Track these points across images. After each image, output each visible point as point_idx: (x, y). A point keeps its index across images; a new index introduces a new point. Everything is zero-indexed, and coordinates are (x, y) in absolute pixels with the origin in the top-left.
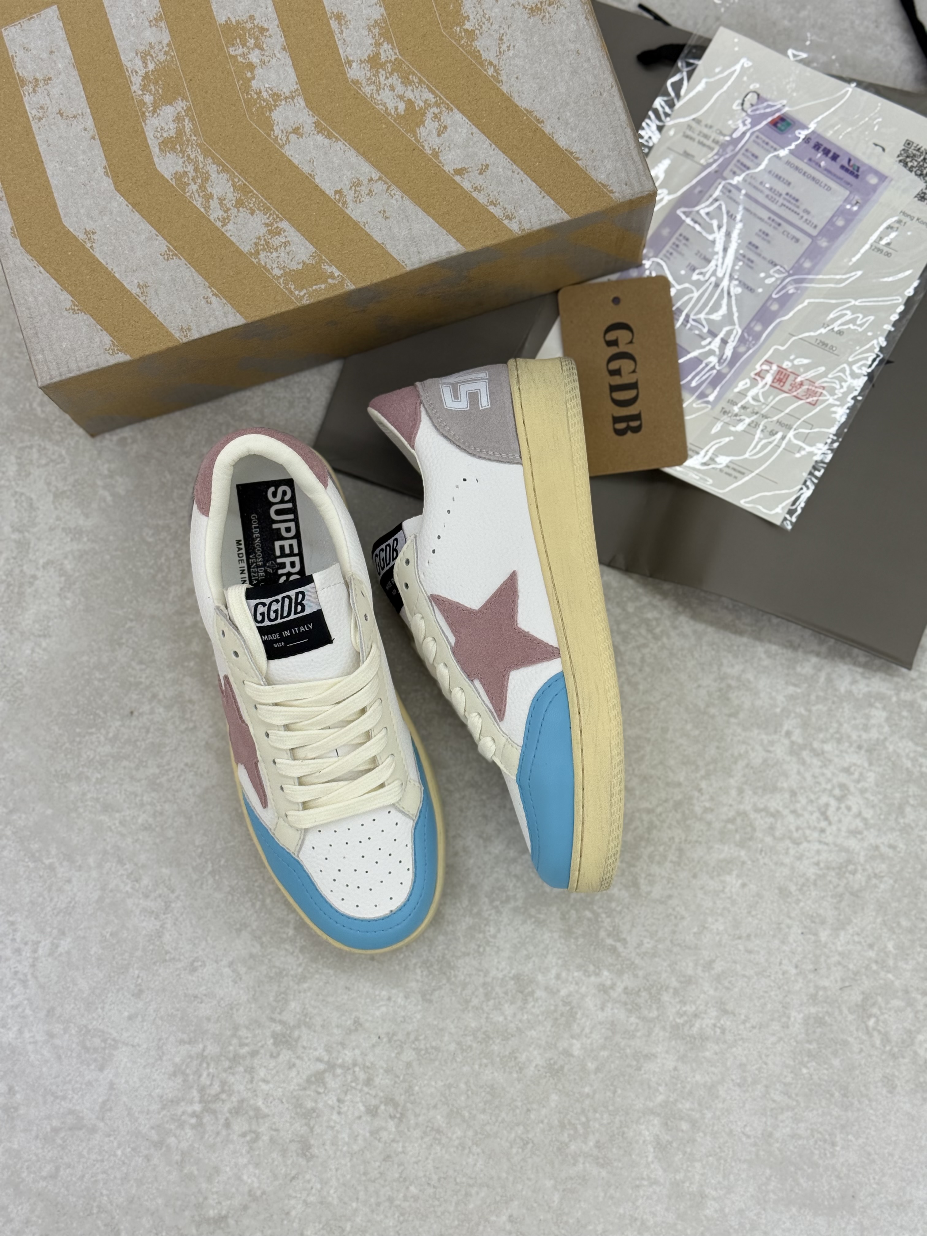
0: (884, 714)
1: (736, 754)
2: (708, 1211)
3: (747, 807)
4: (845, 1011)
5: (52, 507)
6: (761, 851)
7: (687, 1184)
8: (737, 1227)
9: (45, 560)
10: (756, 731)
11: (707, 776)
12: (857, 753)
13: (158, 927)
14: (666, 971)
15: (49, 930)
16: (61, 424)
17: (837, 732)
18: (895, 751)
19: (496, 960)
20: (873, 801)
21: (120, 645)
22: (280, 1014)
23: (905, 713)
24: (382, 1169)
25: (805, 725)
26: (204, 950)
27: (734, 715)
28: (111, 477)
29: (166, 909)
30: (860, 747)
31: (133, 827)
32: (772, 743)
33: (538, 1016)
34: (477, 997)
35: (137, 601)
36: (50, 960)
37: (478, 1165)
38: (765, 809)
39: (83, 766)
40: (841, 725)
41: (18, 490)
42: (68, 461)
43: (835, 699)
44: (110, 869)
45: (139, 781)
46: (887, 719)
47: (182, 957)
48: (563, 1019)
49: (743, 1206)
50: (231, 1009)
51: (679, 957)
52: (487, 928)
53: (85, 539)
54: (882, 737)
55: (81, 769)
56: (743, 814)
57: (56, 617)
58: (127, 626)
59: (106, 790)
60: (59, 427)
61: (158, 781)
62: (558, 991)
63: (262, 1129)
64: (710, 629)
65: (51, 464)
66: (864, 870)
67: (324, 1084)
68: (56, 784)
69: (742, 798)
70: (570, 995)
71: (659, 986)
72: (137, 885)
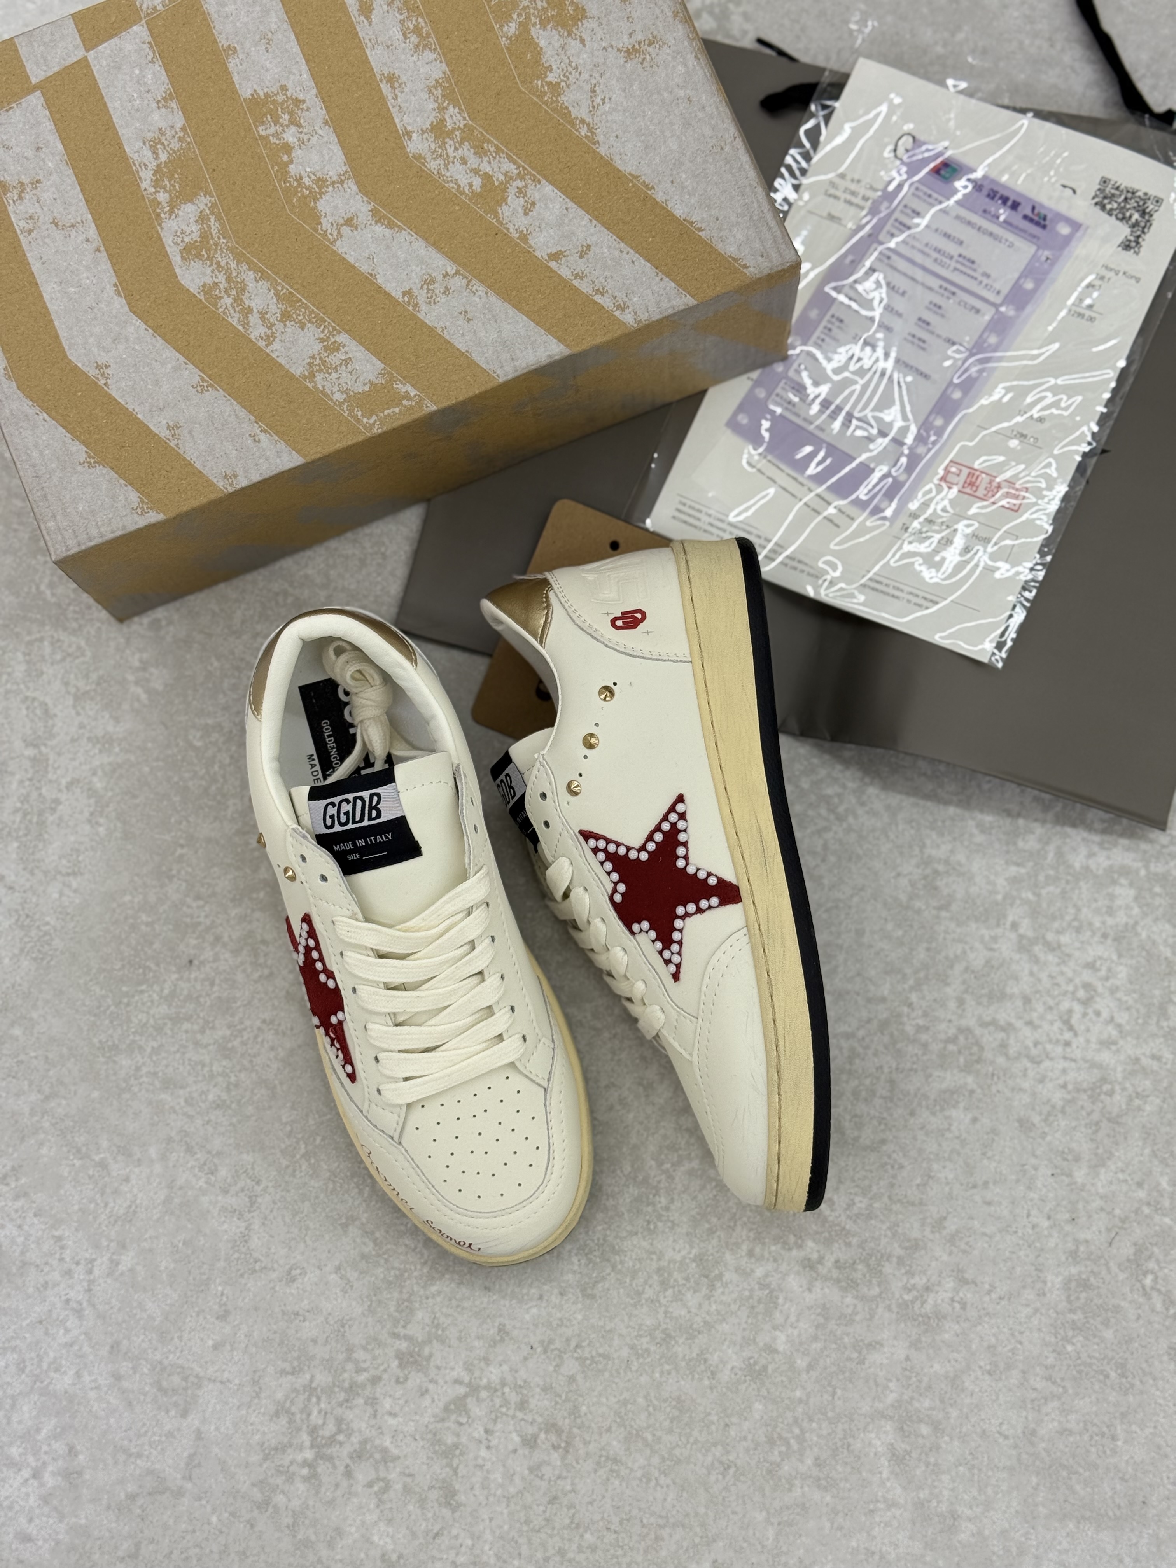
0: (1132, 892)
1: (951, 956)
2: (962, 1535)
3: (970, 1021)
4: (1114, 1269)
5: (73, 712)
6: (993, 1075)
7: (934, 1503)
8: (1001, 1552)
9: (69, 779)
10: (973, 926)
11: (917, 987)
12: (1102, 943)
13: (243, 1229)
14: (886, 1236)
15: (105, 1243)
16: (77, 609)
17: (1075, 919)
18: (1149, 937)
19: (671, 1239)
20: (1126, 1002)
21: (171, 878)
22: (404, 1327)
23: (1158, 889)
24: (548, 1514)
25: (1034, 912)
26: (303, 1253)
27: (945, 907)
28: (144, 669)
29: (251, 1206)
30: (1105, 936)
31: (203, 1105)
32: (995, 939)
33: (729, 1305)
34: (650, 1286)
35: (188, 822)
36: (109, 1281)
37: (669, 1499)
38: (994, 1023)
39: (134, 1033)
40: (1079, 910)
41: (29, 694)
42: (89, 654)
43: (1069, 878)
44: (177, 1161)
45: (206, 1046)
46: (1136, 899)
47: (276, 1266)
48: (761, 1306)
49: (1007, 1525)
50: (343, 1326)
51: (900, 1216)
52: (657, 1198)
53: (117, 750)
54: (1131, 922)
55: (131, 1037)
56: (966, 1031)
57: (87, 850)
58: (177, 854)
59: (164, 1062)
60: (75, 612)
61: (230, 1045)
62: (752, 1271)
63: (393, 1476)
64: (907, 802)
65: (69, 659)
66: (1124, 1089)
67: (467, 1412)
68: (102, 1059)
69: (964, 1010)
70: (766, 1276)
71: (879, 1255)
72: (213, 1178)
